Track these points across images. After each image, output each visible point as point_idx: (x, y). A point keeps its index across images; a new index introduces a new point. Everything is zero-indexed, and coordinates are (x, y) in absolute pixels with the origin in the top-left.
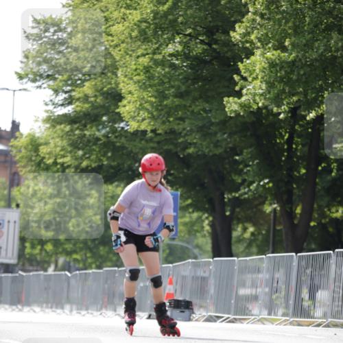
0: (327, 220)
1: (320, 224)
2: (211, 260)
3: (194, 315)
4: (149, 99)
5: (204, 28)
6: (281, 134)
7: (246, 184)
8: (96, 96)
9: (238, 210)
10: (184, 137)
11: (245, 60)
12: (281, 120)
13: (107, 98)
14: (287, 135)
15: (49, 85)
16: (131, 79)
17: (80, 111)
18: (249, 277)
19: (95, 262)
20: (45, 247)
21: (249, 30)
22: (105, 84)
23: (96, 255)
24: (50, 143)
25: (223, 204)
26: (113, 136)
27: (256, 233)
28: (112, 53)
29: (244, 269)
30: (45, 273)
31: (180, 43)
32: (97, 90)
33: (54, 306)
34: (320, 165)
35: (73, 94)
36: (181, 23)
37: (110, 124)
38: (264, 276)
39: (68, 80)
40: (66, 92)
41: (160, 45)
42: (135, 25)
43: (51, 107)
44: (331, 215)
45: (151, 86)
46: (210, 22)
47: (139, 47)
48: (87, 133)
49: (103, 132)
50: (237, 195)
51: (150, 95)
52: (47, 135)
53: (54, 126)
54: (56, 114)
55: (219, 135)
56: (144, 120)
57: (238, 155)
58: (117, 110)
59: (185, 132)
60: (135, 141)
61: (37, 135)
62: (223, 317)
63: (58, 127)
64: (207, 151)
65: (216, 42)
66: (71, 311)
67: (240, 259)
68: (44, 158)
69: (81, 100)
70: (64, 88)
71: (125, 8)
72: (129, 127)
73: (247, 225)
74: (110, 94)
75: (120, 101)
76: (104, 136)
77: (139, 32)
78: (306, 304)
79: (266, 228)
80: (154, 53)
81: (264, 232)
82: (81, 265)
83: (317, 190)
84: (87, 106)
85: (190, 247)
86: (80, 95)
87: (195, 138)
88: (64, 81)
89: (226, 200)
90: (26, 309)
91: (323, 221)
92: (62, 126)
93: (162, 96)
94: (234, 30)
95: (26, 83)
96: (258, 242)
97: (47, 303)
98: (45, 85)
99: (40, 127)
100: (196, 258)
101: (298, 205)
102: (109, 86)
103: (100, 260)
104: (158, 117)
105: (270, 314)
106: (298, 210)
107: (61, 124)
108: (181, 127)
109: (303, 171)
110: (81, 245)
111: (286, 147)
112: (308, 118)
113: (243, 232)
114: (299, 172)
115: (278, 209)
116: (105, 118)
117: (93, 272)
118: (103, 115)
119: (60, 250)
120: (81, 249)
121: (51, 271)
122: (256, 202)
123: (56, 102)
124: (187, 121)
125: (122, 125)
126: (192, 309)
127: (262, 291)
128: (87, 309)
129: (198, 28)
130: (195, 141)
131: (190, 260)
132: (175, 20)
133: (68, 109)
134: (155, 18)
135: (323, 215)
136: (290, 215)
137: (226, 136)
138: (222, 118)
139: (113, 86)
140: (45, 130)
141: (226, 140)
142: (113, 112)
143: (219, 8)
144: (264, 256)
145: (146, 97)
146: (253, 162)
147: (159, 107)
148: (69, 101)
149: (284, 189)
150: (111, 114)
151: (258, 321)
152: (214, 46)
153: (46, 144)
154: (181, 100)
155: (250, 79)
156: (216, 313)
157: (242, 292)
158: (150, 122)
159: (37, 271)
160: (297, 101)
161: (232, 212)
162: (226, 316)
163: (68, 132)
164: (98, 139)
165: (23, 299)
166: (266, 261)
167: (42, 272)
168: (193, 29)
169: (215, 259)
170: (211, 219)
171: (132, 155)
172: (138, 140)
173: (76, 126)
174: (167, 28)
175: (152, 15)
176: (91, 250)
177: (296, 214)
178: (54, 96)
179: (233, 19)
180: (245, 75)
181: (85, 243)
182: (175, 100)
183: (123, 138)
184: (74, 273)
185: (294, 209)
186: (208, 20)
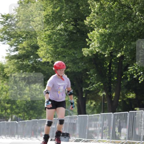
0: (126, 99)
1: (123, 100)
2: (77, 116)
3: (70, 139)
4: (51, 49)
5: (73, 19)
6: (106, 63)
7: (92, 84)
8: (28, 47)
9: (88, 95)
11: (90, 32)
12: (106, 57)
13: (33, 48)
14: (109, 63)
15: (8, 43)
16: (43, 40)
17: (22, 54)
18: (93, 123)
19: (28, 117)
20: (7, 111)
21: (92, 19)
22: (32, 42)
23: (28, 114)
24: (9, 67)
25: (82, 93)
26: (35, 64)
27: (96, 105)
29: (91, 120)
30: (7, 122)
31: (63, 25)
32: (28, 45)
33: (11, 136)
34: (123, 76)
35: (18, 46)
36: (64, 17)
37: (34, 59)
38: (99, 122)
39: (16, 41)
40: (15, 46)
41: (55, 26)
42: (44, 17)
43: (9, 52)
44: (128, 97)
45: (51, 43)
46: (76, 16)
47: (46, 27)
48: (24, 63)
49: (31, 62)
50: (88, 89)
51: (51, 47)
52: (7, 64)
53: (10, 60)
54: (11, 55)
55: (80, 64)
56: (48, 58)
57: (88, 72)
58: (37, 53)
59: (66, 62)
60: (44, 66)
61: (3, 64)
62: (82, 140)
63: (12, 60)
64: (75, 70)
65: (78, 25)
66: (18, 138)
67: (89, 115)
68: (6, 74)
69: (22, 49)
70: (14, 44)
72: (42, 60)
73: (92, 101)
74: (34, 46)
75: (38, 49)
76: (31, 64)
77: (46, 20)
78: (117, 134)
79: (100, 102)
80: (53, 29)
81: (99, 104)
82: (22, 118)
83: (121, 86)
84: (24, 51)
85: (68, 110)
86: (21, 47)
87: (70, 65)
88: (14, 41)
89: (83, 91)
91: (124, 99)
92: (14, 60)
93: (56, 47)
94: (86, 20)
96: (97, 109)
97: (8, 134)
98: (6, 43)
100: (71, 115)
101: (114, 93)
102: (33, 43)
103: (30, 116)
104: (54, 56)
105: (102, 138)
106: (114, 95)
107: (13, 59)
108: (64, 60)
109: (116, 78)
110: (22, 110)
111: (108, 68)
112: (117, 57)
113: (91, 104)
114: (114, 79)
115: (105, 94)
116: (32, 57)
117: (27, 121)
118: (31, 55)
119: (13, 112)
120: (22, 112)
121: (9, 121)
122: (96, 92)
123: (11, 50)
124: (67, 58)
125: (39, 59)
126: (69, 137)
127: (99, 129)
128: (25, 137)
129: (71, 19)
130: (70, 66)
131: (68, 116)
132: (61, 15)
133: (16, 53)
134: (52, 14)
135: (124, 97)
136: (110, 97)
137: (83, 64)
138: (81, 56)
139: (35, 43)
140: (7, 61)
142: (35, 54)
143: (79, 10)
144: (99, 114)
145: (49, 48)
146: (94, 75)
147: (55, 52)
148: (17, 49)
149: (107, 86)
151: (97, 141)
152: (78, 26)
153: (7, 67)
154: (64, 49)
155: (93, 40)
156: (79, 138)
157: (90, 129)
158: (51, 58)
159: (4, 121)
160: (112, 50)
161: (86, 95)
162: (84, 139)
163: (16, 62)
164: (29, 65)
166: (100, 116)
167: (6, 122)
168: (69, 19)
169: (79, 115)
170: (77, 99)
171: (43, 72)
172: (46, 66)
173: (20, 60)
174: (58, 18)
175: (51, 13)
176: (26, 112)
177: (113, 96)
178: (10, 48)
179: (85, 15)
180: (90, 39)
181: (24, 109)
182: (61, 49)
183: (40, 65)
184: (19, 122)
185: (112, 94)
186: (75, 16)
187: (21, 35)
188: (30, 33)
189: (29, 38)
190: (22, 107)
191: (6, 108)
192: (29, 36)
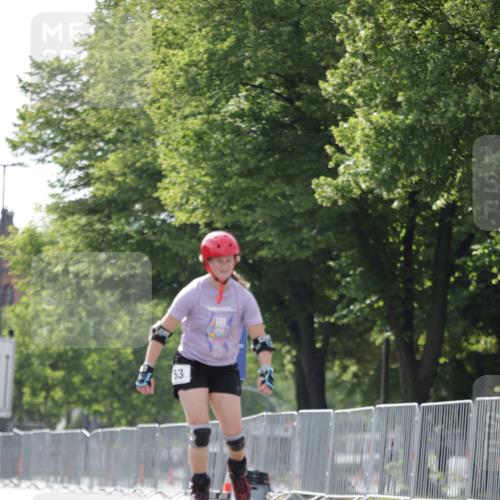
0: (464, 355)
1: (453, 360)
2: (295, 413)
3: (271, 494)
4: (203, 179)
5: (280, 76)
6: (395, 230)
7: (345, 301)
8: (124, 174)
9: (333, 340)
10: (254, 233)
11: (341, 123)
12: (395, 210)
13: (140, 177)
14: (404, 231)
15: (55, 158)
16: (176, 150)
17: (103, 196)
18: (350, 438)
19: (125, 416)
20: (52, 393)
21: (347, 79)
22: (137, 157)
23: (126, 406)
24: (57, 243)
25: (312, 332)
26: (150, 233)
27: (360, 374)
28: (148, 111)
29: (343, 427)
30: (53, 432)
31: (246, 98)
32: (126, 166)
33: (66, 479)
34: (452, 274)
35: (91, 171)
36: (249, 69)
37: (146, 215)
38: (372, 436)
39: (84, 150)
40: (81, 169)
41: (218, 101)
42: (181, 69)
43: (59, 190)
44: (469, 347)
45: (205, 159)
46: (290, 68)
47: (187, 103)
48: (112, 227)
49: (136, 226)
50: (332, 320)
51: (203, 173)
52: (53, 231)
53: (63, 218)
54: (66, 200)
55: (305, 231)
56: (194, 210)
57: (333, 260)
58: (156, 195)
59: (255, 226)
60: (182, 239)
61: (39, 230)
62: (313, 496)
63: (70, 219)
64: (287, 254)
65: (299, 97)
66: (91, 487)
67: (337, 411)
69: (103, 180)
70: (78, 162)
71: (166, 46)
72: (173, 220)
73: (348, 362)
74: (145, 171)
75: (160, 180)
76: (137, 232)
77: (187, 80)
78: (434, 477)
79: (375, 367)
80: (209, 112)
81: (371, 373)
82: (105, 420)
83: (448, 310)
84: (111, 188)
86: (101, 173)
87: (271, 236)
88: (78, 152)
89: (316, 326)
90: (25, 484)
91: (458, 356)
92: (76, 217)
93: (221, 173)
94: (325, 79)
95: (22, 154)
96: (365, 388)
97: (55, 475)
98: (50, 158)
99: (43, 219)
100: (272, 409)
101: (422, 333)
102: (144, 160)
103: (133, 413)
104: (216, 205)
105: (381, 492)
106: (422, 341)
107: (73, 214)
108: (249, 219)
109: (428, 284)
110: (105, 392)
111: (402, 248)
112: (434, 207)
113: (342, 372)
114: (422, 285)
115: (392, 338)
116: (138, 206)
117: (123, 431)
118: (136, 202)
119: (74, 398)
120: (105, 397)
121: (61, 428)
122: (361, 329)
123: (66, 182)
124: (259, 211)
125: (163, 216)
126: (268, 485)
127: (371, 457)
128: (114, 485)
129: (273, 76)
130: (270, 239)
131: (264, 413)
132: (240, 64)
133: (85, 193)
134: (210, 60)
135: (458, 348)
136: (410, 347)
137: (315, 232)
138: (309, 206)
139: (150, 159)
140: (51, 222)
141: (315, 237)
142: (150, 197)
143: (303, 48)
144: (372, 408)
145: (197, 176)
146: (355, 270)
147: (217, 191)
148: (86, 181)
149: (401, 309)
150: (147, 201)
152: (298, 103)
153: (53, 243)
154: (249, 180)
155: (349, 151)
156: (303, 489)
157: (341, 459)
158: (205, 212)
159: (40, 428)
160: (416, 183)
161: (326, 342)
162: (319, 494)
163: (84, 226)
164: (128, 236)
165: (21, 470)
166: (375, 415)
167: (47, 431)
168: (266, 77)
169: (301, 411)
170: (294, 353)
171: (178, 260)
172: (187, 238)
173: (96, 218)
174: (227, 75)
175: (206, 56)
176: (118, 397)
177: (418, 346)
178: (63, 174)
179: (323, 64)
180: (340, 145)
181: (110, 388)
182: (240, 180)
183: (165, 235)
184: (95, 431)
185: (415, 339)
186: (287, 65)
187: (100, 132)
188: (133, 124)
189: (128, 143)
190: (105, 382)
191: (50, 382)
192: (128, 135)
